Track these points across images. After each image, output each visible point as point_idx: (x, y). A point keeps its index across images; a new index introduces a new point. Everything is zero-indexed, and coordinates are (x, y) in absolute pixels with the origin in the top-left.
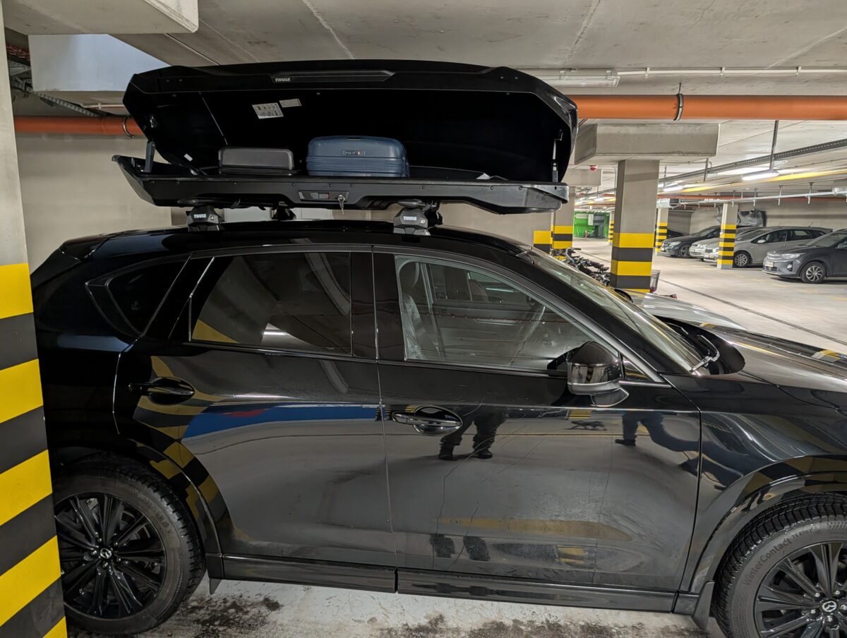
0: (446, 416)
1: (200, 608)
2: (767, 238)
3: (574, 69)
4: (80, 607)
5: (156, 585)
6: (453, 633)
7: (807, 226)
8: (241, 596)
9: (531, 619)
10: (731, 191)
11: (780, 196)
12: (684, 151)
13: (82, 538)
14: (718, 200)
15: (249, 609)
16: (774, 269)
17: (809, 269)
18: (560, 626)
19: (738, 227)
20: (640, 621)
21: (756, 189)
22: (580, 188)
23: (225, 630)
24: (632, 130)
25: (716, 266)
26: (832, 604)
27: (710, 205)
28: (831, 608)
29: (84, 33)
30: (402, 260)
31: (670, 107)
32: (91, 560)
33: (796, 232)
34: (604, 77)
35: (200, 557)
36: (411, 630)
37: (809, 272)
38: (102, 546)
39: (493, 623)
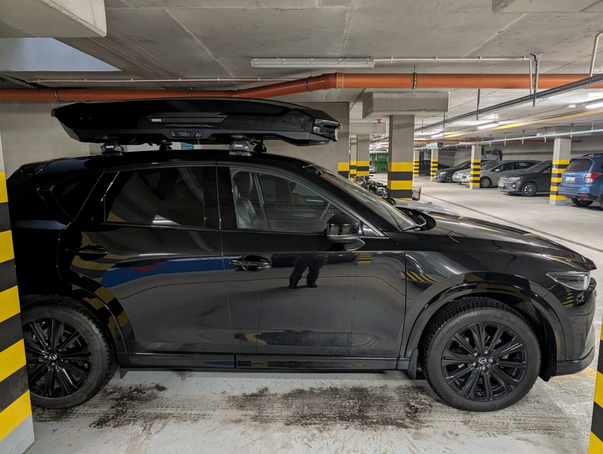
0: (262, 260)
1: (114, 393)
2: (502, 168)
3: (348, 58)
4: (37, 392)
5: (86, 374)
6: (273, 396)
7: (527, 159)
8: (141, 385)
9: (321, 387)
10: (476, 137)
11: (505, 140)
12: (428, 109)
13: (37, 348)
14: (468, 143)
15: (146, 391)
16: (505, 188)
17: (526, 187)
18: (338, 389)
19: (482, 161)
20: (386, 384)
21: (491, 135)
22: (374, 136)
23: (131, 403)
24: (395, 96)
25: (469, 187)
26: (484, 359)
27: (463, 147)
28: (483, 362)
29: (35, 37)
30: (235, 170)
31: (409, 81)
32: (43, 361)
33: (520, 163)
34: (366, 63)
35: (114, 356)
36: (247, 396)
37: (526, 189)
38: (51, 352)
39: (297, 390)
